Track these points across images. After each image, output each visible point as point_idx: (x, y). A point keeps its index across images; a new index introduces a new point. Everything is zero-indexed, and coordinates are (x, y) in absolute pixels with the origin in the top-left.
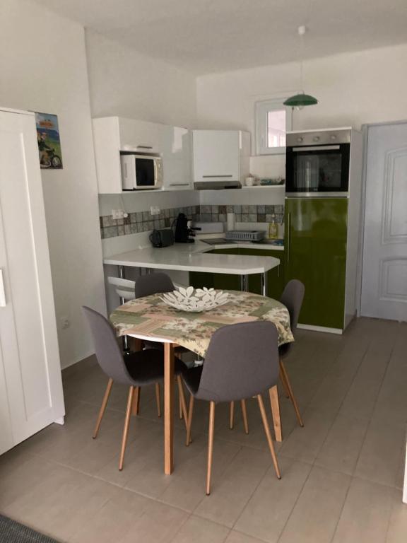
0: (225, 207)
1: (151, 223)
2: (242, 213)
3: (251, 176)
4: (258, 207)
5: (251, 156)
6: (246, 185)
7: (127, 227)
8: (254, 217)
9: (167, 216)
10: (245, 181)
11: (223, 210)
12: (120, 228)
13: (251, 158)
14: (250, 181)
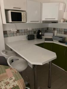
0: (55, 28)
1: (28, 33)
2: (60, 31)
3: (63, 19)
4: (65, 29)
5: (65, 12)
6: (60, 22)
7: (18, 34)
8: (63, 32)
9: (35, 31)
10: (60, 20)
11: (54, 29)
12: (15, 34)
13: (64, 13)
14: (62, 20)
